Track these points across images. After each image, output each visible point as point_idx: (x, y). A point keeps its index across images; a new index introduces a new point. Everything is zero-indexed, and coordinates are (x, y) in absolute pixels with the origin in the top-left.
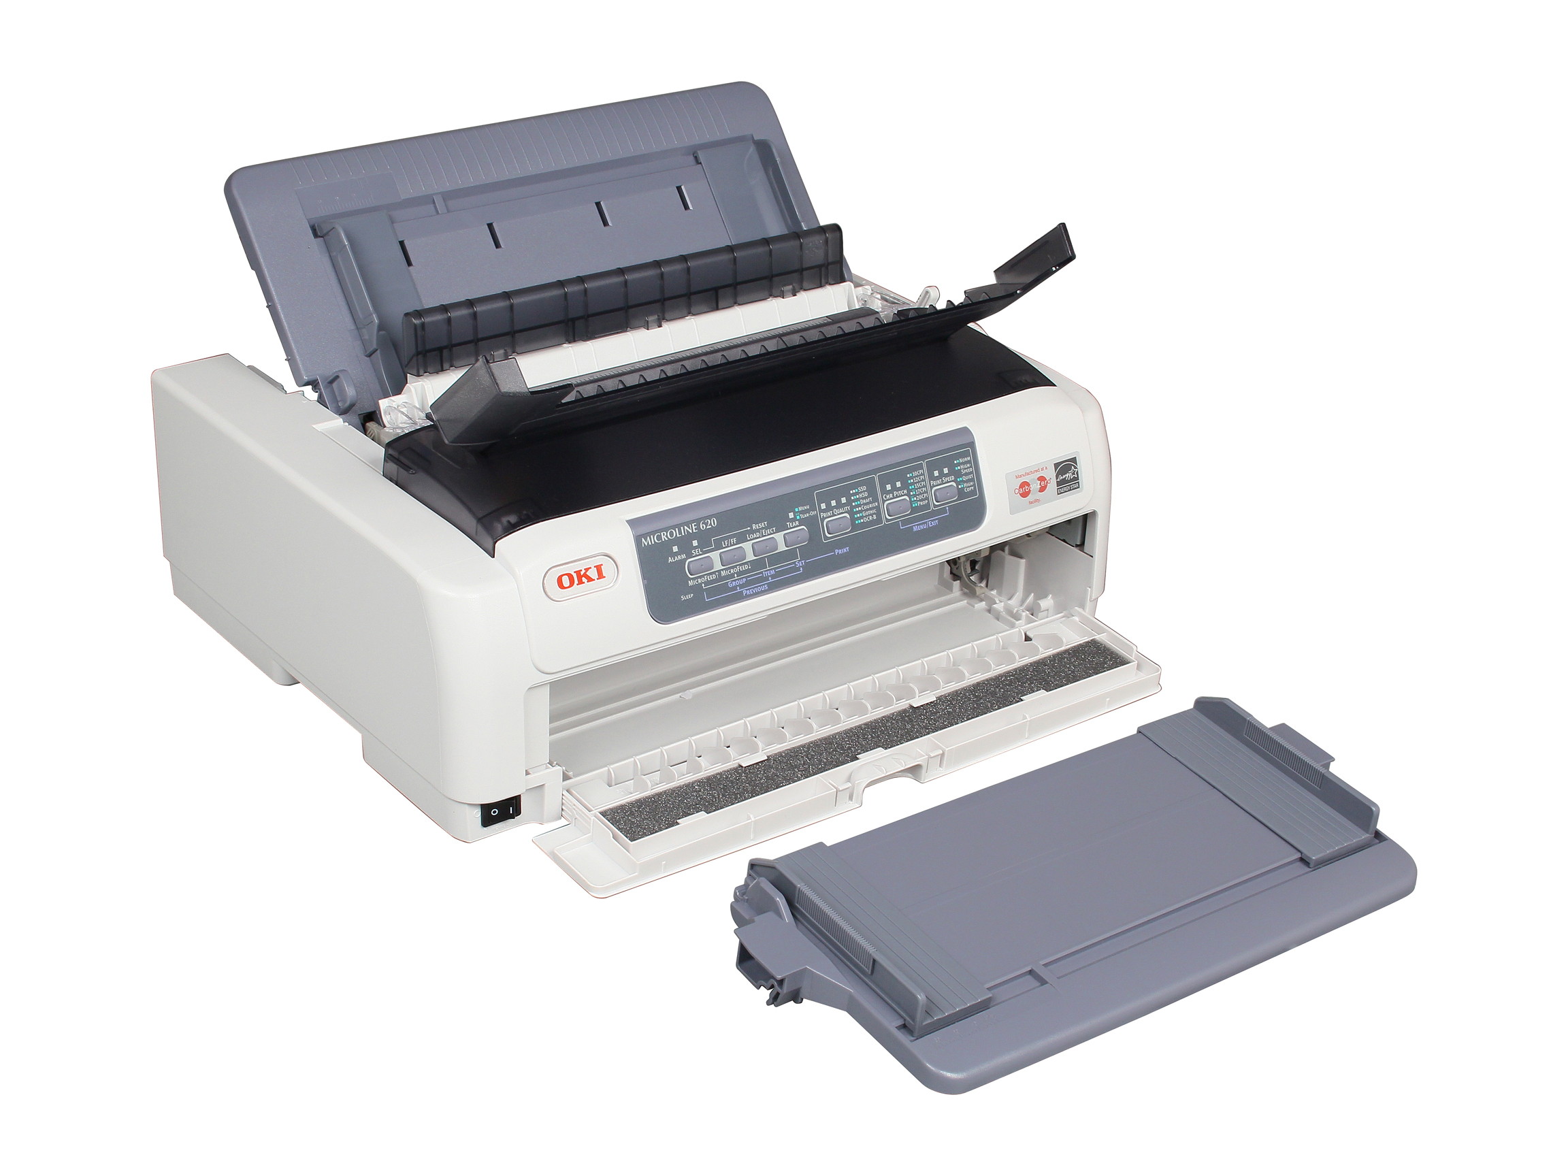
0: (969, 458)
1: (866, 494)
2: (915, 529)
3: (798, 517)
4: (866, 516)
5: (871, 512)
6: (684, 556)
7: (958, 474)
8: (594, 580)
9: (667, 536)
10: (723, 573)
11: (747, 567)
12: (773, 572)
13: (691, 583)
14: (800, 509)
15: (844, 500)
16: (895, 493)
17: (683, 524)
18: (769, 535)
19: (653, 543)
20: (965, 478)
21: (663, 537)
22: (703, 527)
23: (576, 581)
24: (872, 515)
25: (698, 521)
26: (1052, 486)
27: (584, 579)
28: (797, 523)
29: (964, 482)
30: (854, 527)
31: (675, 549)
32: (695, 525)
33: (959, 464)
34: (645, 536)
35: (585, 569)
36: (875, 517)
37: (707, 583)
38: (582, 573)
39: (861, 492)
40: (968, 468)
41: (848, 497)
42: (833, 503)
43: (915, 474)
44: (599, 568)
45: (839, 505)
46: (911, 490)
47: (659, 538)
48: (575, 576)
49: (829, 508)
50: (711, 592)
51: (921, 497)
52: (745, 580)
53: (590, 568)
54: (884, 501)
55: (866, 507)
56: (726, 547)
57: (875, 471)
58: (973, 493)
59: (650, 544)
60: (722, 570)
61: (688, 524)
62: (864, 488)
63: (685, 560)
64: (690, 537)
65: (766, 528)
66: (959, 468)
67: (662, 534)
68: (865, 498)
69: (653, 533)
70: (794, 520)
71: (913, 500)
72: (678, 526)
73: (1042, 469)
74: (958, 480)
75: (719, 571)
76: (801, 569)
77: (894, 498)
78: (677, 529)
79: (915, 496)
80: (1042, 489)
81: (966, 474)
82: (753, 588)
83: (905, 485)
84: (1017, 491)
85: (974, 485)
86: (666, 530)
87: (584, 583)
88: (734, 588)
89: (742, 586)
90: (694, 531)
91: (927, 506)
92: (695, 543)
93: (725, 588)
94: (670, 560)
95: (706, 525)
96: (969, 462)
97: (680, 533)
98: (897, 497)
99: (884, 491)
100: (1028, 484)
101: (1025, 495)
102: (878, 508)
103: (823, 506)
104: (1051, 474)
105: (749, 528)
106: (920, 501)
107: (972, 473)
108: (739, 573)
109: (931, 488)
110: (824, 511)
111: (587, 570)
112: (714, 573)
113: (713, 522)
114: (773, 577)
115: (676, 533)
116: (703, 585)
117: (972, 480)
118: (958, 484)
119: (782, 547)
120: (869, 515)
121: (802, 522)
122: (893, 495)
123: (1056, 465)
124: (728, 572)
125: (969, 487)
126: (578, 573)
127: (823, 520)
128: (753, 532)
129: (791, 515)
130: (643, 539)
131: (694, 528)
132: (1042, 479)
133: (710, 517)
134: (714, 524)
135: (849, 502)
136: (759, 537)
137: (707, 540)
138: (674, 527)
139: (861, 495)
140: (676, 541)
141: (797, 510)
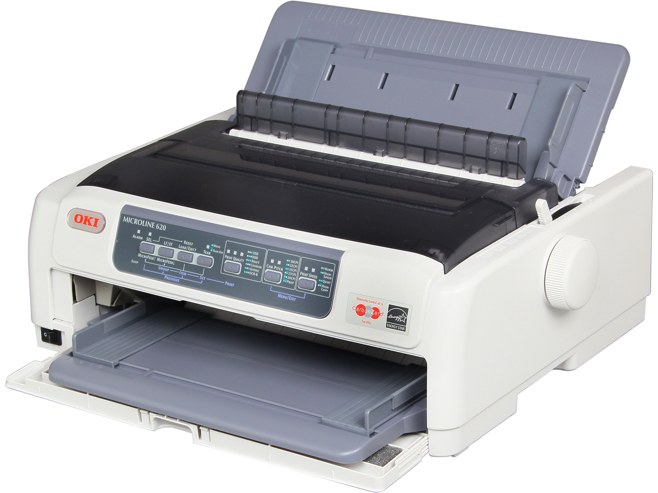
0: (332, 270)
1: (257, 258)
2: (279, 296)
3: (211, 250)
4: (252, 271)
5: (256, 270)
6: (142, 238)
7: (321, 277)
8: (91, 225)
9: (137, 222)
10: (158, 259)
11: (172, 263)
12: (185, 274)
13: (139, 255)
14: (215, 246)
15: (242, 254)
16: (275, 267)
17: (148, 220)
18: (191, 251)
19: (129, 222)
20: (324, 282)
21: (135, 222)
22: (158, 227)
23: (83, 221)
24: (256, 272)
25: (156, 223)
26: (383, 318)
27: (87, 222)
28: (210, 253)
29: (323, 284)
30: (242, 274)
31: (139, 232)
32: (154, 224)
33: (324, 271)
34: (127, 216)
35: (90, 217)
36: (257, 275)
37: (148, 260)
38: (88, 219)
39: (254, 255)
40: (329, 276)
41: (246, 254)
42: (235, 253)
43: (293, 262)
44: (97, 220)
45: (238, 256)
46: (286, 271)
47: (133, 221)
48: (84, 218)
49: (231, 254)
50: (148, 266)
51: (290, 278)
52: (168, 270)
53: (93, 218)
54: (266, 268)
55: (253, 266)
56: (166, 246)
57: (268, 247)
58: (326, 294)
59: (127, 222)
60: (159, 257)
61: (151, 221)
62: (257, 254)
63: (142, 241)
64: (149, 229)
65: (191, 247)
66: (323, 273)
67: (135, 219)
68: (255, 260)
69: (131, 217)
70: (208, 250)
71: (285, 277)
72: (146, 220)
73: (379, 304)
74: (320, 280)
75: (157, 257)
76: (202, 281)
77: (273, 269)
78: (144, 221)
79: (287, 275)
80: (375, 317)
81: (326, 280)
82: (172, 277)
83: (283, 265)
84: (355, 308)
85: (329, 289)
86: (138, 218)
87: (86, 224)
88: (161, 271)
89: (165, 272)
90: (152, 227)
91: (292, 286)
92: (150, 234)
93: (156, 268)
94: (134, 236)
95: (160, 227)
96: (332, 273)
97: (145, 224)
98: (275, 270)
99: (268, 262)
100: (364, 308)
101: (360, 314)
102: (261, 270)
103: (229, 251)
104: (384, 311)
105: (182, 242)
106: (289, 280)
107: (331, 281)
108: (167, 264)
109: (300, 276)
110: (228, 255)
111: (91, 218)
112: (154, 256)
113: (164, 228)
114: (184, 277)
115: (142, 223)
116: (145, 260)
117: (329, 285)
118: (318, 283)
119: (194, 263)
120: (253, 272)
121: (213, 254)
122: (273, 268)
123: (391, 307)
124: (161, 260)
125: (325, 289)
126: (86, 217)
127: (225, 259)
128: (183, 244)
129: (208, 247)
130: (125, 217)
131: (153, 225)
132: (376, 310)
133: (163, 224)
134: (164, 229)
135: (245, 257)
136: (185, 250)
137: (157, 236)
138: (143, 219)
139: (253, 257)
140: (140, 227)
141: (212, 245)
